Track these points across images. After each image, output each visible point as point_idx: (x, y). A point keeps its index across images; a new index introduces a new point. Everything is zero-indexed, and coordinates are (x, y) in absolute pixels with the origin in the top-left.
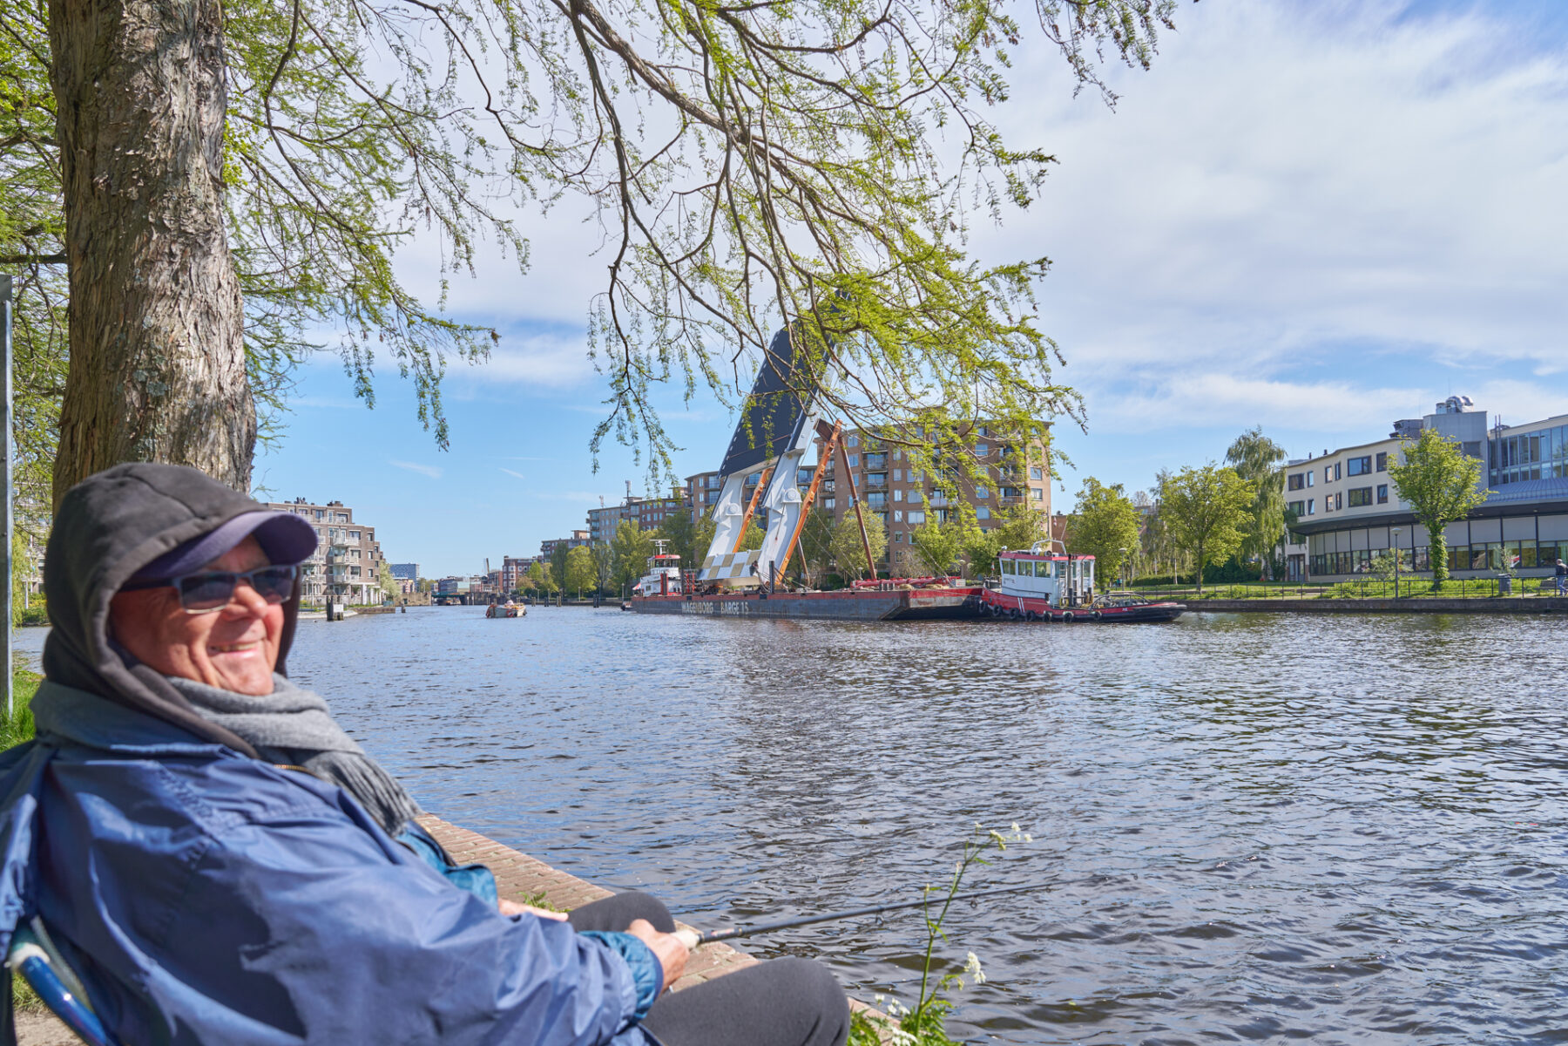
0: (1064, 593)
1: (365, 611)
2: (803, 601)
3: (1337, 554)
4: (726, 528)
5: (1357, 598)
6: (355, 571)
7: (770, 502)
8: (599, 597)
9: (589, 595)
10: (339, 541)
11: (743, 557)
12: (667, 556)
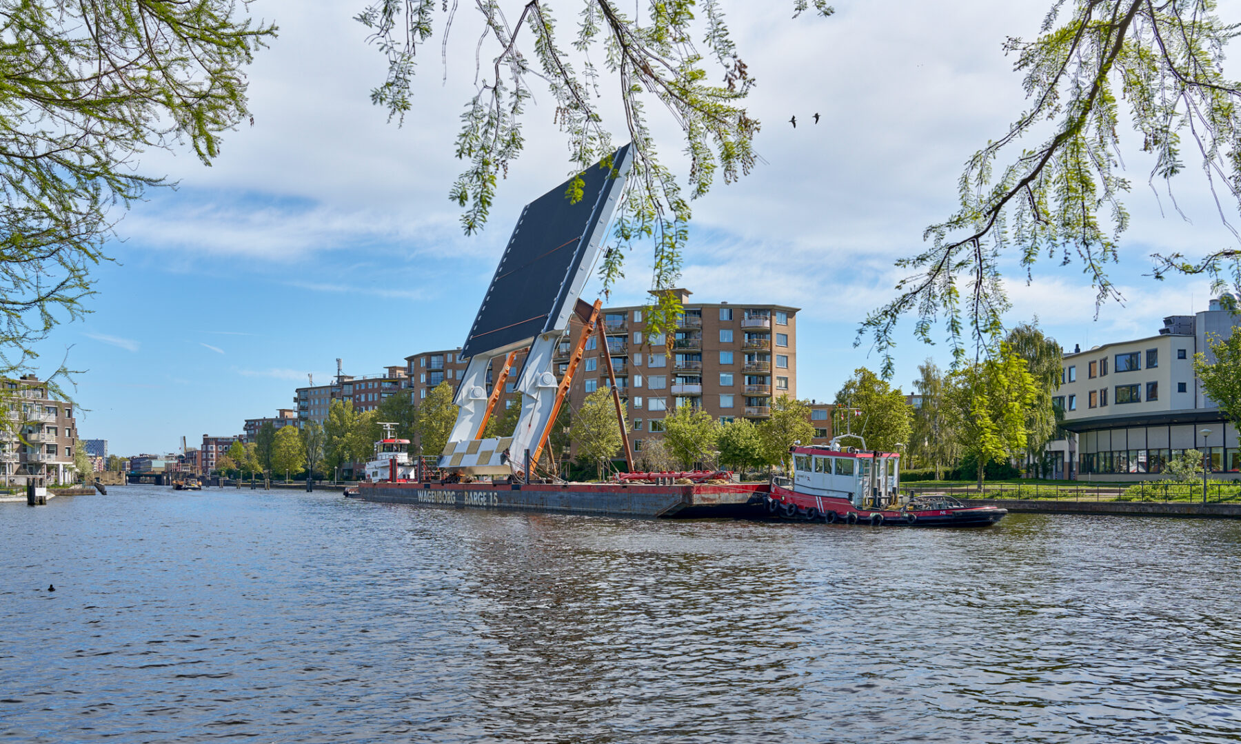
0: (867, 494)
1: (62, 492)
2: (564, 494)
3: (1112, 452)
4: (469, 412)
5: (1160, 502)
6: (51, 449)
7: (525, 385)
8: (309, 480)
9: (299, 477)
10: (35, 417)
11: (491, 444)
12: (396, 441)
